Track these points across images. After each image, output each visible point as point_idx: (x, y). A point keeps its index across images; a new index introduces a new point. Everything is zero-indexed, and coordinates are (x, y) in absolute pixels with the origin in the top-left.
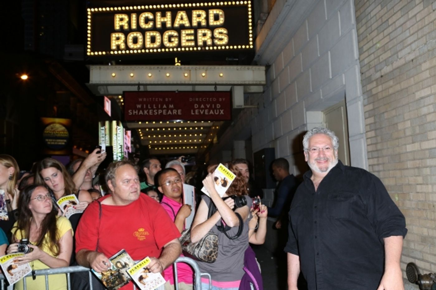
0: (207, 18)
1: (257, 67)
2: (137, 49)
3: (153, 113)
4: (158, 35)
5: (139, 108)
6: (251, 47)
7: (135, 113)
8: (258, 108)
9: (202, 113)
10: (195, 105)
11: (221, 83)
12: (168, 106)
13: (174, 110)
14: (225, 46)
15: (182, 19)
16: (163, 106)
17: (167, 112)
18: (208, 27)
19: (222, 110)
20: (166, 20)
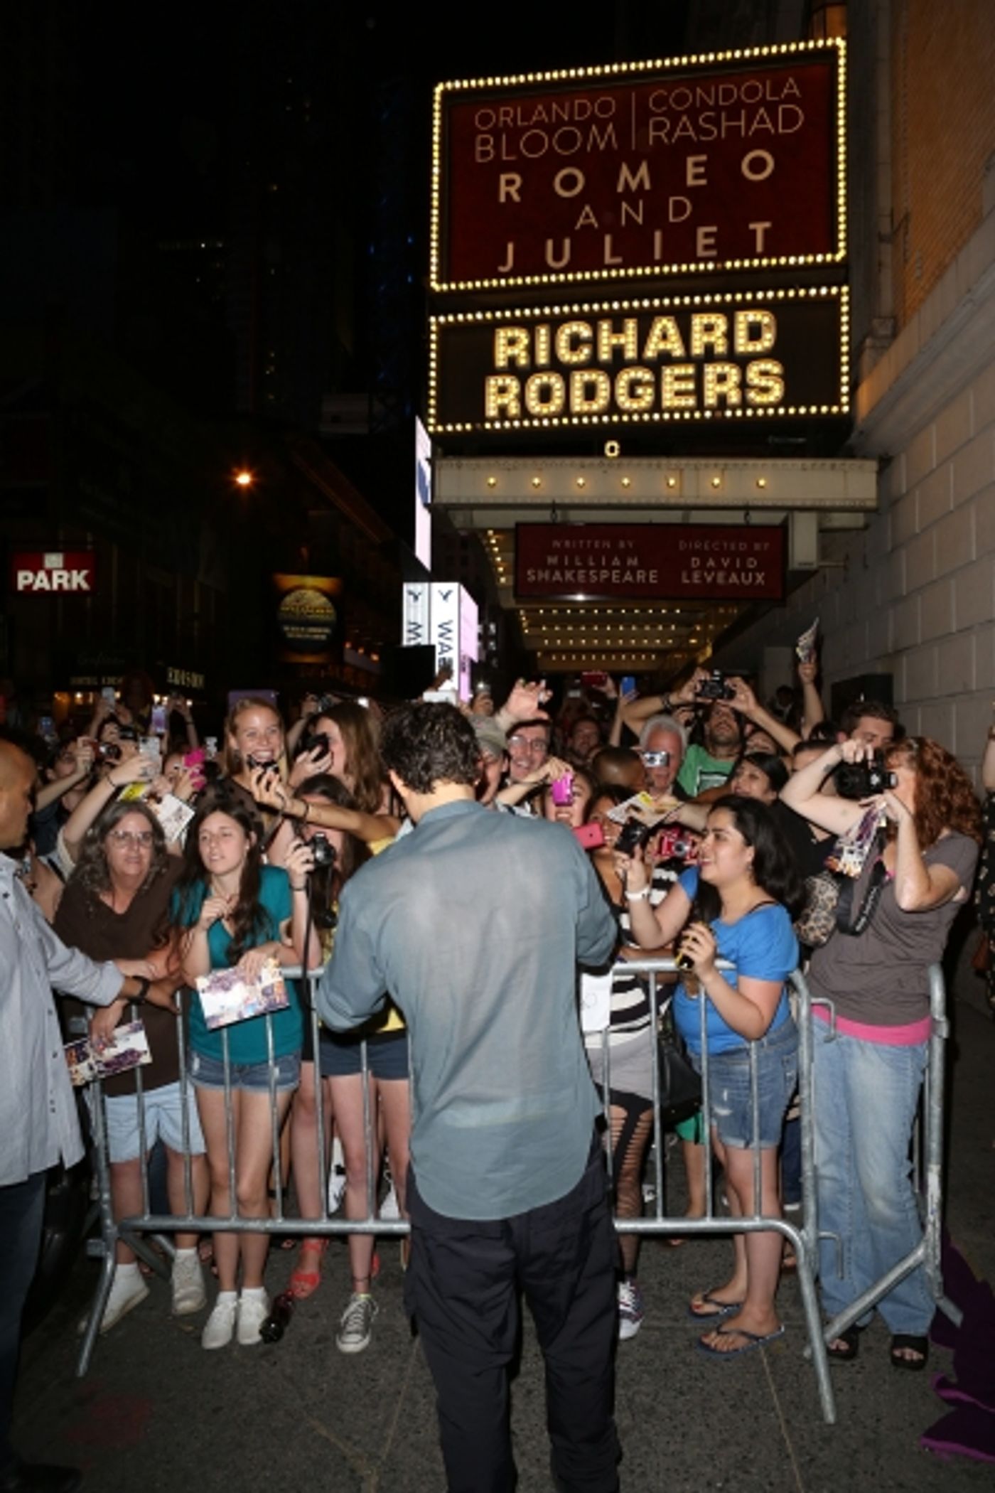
0: (730, 335)
1: (857, 463)
2: (550, 417)
3: (587, 575)
4: (602, 381)
5: (553, 564)
6: (846, 409)
8: (845, 568)
9: (709, 579)
10: (693, 559)
11: (760, 503)
12: (624, 561)
13: (639, 572)
14: (776, 406)
15: (664, 337)
16: (612, 559)
17: (622, 575)
18: (732, 357)
19: (760, 573)
20: (622, 341)
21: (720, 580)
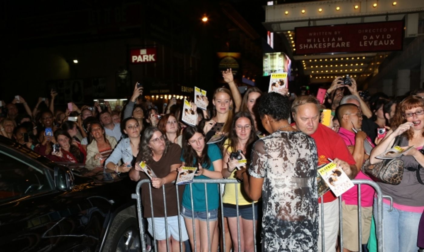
3: (322, 46)
5: (309, 42)
7: (306, 47)
9: (371, 44)
10: (364, 37)
11: (393, 12)
12: (336, 39)
13: (342, 43)
16: (332, 39)
17: (336, 45)
19: (392, 40)
21: (375, 44)
